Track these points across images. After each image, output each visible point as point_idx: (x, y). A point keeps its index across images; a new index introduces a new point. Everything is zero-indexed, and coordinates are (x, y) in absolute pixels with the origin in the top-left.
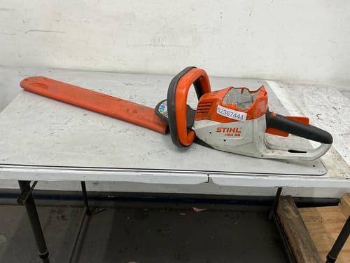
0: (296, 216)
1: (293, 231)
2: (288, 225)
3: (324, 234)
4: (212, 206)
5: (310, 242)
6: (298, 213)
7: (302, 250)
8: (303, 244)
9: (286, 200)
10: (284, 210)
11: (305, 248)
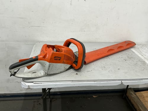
0: (135, 96)
1: (136, 101)
2: (133, 99)
3: (146, 102)
4: (101, 95)
5: (143, 105)
6: (136, 95)
7: (141, 109)
8: (141, 107)
9: (130, 90)
10: (130, 94)
11: (142, 108)
